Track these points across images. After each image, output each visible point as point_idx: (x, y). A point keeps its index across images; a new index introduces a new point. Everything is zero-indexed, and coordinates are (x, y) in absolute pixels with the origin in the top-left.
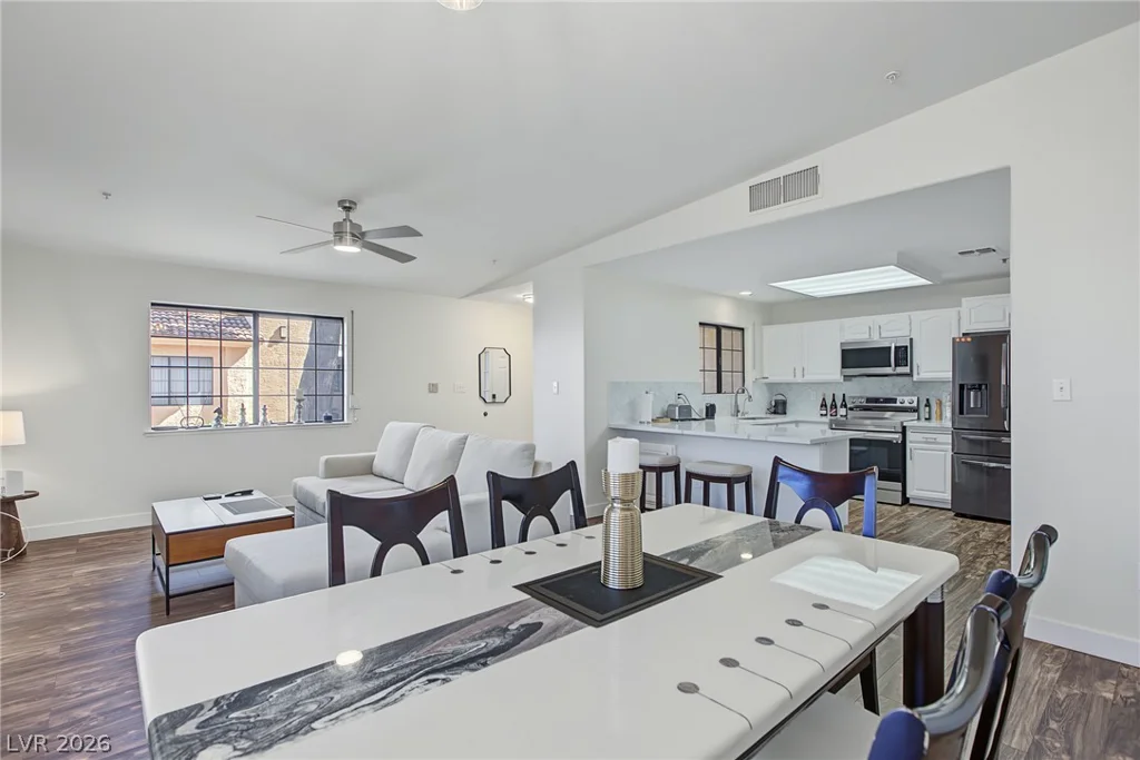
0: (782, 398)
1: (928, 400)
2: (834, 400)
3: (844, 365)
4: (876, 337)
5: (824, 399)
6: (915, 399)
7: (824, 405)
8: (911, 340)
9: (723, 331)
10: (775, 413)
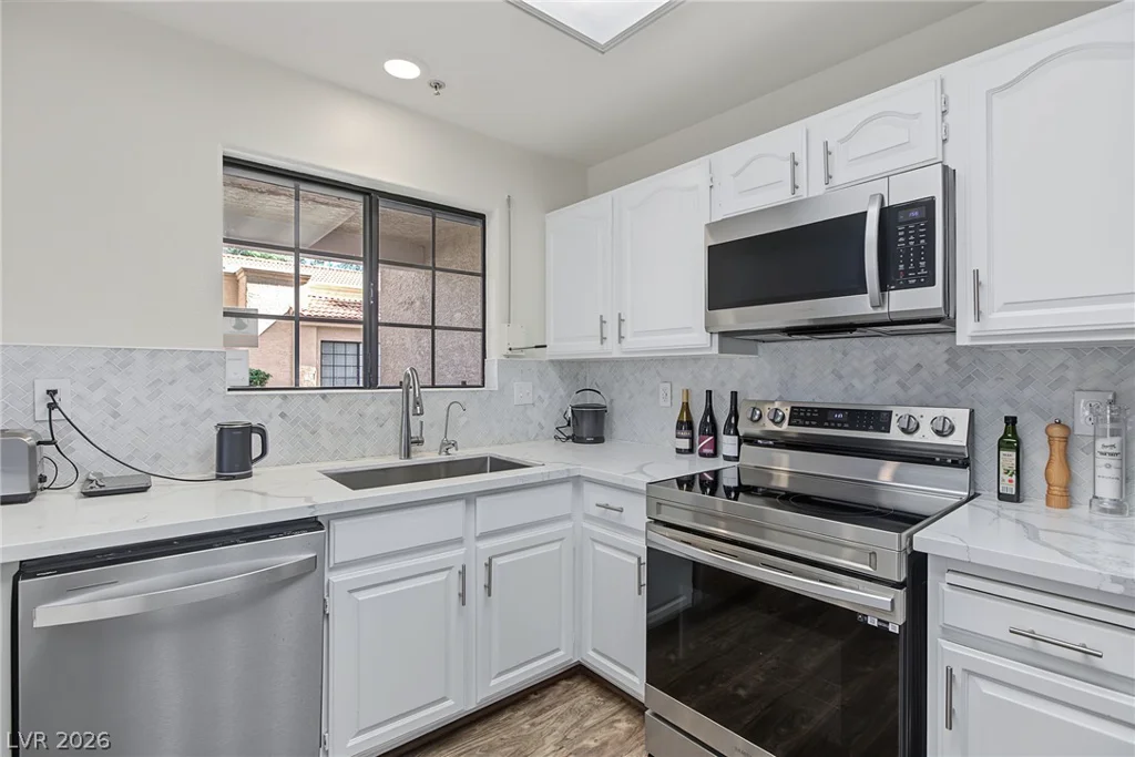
0: (596, 399)
1: (1011, 422)
2: (709, 411)
3: (717, 299)
4: (813, 187)
5: (686, 407)
6: (960, 418)
7: (685, 424)
8: (949, 176)
9: (384, 208)
10: (577, 439)
